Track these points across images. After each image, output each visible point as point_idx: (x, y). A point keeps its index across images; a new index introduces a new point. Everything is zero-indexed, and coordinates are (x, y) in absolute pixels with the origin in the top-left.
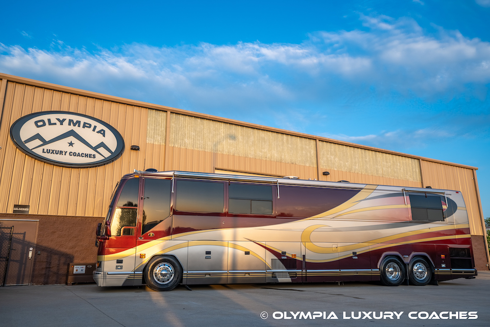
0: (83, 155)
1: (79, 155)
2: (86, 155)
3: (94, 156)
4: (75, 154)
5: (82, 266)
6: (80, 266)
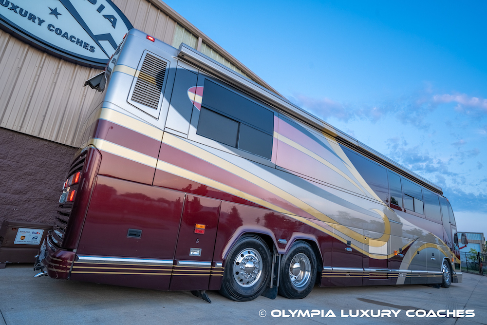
0: (73, 39)
1: (65, 35)
2: (79, 42)
3: (92, 49)
4: (58, 32)
5: (36, 231)
6: (31, 230)
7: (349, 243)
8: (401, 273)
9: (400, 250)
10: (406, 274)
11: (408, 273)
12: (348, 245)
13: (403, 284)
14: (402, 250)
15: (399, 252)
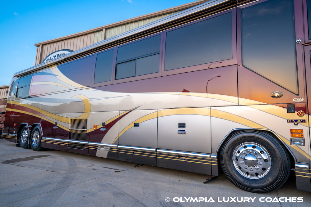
7: (56, 123)
8: (102, 147)
9: (103, 124)
10: (109, 148)
11: (112, 148)
12: (55, 125)
13: (106, 157)
14: (106, 124)
15: (101, 126)
